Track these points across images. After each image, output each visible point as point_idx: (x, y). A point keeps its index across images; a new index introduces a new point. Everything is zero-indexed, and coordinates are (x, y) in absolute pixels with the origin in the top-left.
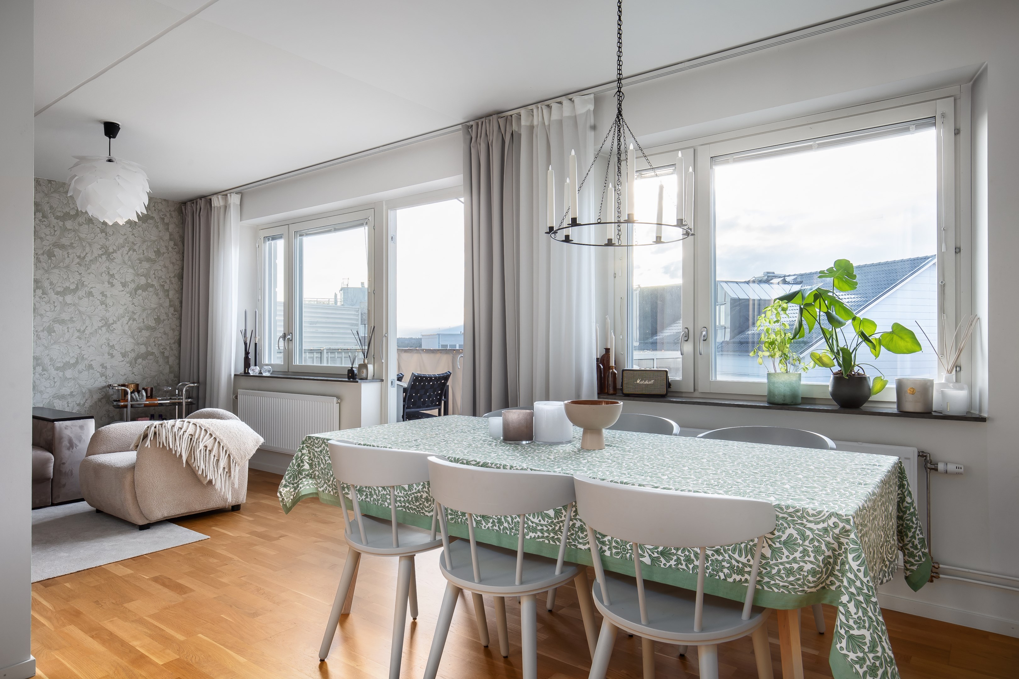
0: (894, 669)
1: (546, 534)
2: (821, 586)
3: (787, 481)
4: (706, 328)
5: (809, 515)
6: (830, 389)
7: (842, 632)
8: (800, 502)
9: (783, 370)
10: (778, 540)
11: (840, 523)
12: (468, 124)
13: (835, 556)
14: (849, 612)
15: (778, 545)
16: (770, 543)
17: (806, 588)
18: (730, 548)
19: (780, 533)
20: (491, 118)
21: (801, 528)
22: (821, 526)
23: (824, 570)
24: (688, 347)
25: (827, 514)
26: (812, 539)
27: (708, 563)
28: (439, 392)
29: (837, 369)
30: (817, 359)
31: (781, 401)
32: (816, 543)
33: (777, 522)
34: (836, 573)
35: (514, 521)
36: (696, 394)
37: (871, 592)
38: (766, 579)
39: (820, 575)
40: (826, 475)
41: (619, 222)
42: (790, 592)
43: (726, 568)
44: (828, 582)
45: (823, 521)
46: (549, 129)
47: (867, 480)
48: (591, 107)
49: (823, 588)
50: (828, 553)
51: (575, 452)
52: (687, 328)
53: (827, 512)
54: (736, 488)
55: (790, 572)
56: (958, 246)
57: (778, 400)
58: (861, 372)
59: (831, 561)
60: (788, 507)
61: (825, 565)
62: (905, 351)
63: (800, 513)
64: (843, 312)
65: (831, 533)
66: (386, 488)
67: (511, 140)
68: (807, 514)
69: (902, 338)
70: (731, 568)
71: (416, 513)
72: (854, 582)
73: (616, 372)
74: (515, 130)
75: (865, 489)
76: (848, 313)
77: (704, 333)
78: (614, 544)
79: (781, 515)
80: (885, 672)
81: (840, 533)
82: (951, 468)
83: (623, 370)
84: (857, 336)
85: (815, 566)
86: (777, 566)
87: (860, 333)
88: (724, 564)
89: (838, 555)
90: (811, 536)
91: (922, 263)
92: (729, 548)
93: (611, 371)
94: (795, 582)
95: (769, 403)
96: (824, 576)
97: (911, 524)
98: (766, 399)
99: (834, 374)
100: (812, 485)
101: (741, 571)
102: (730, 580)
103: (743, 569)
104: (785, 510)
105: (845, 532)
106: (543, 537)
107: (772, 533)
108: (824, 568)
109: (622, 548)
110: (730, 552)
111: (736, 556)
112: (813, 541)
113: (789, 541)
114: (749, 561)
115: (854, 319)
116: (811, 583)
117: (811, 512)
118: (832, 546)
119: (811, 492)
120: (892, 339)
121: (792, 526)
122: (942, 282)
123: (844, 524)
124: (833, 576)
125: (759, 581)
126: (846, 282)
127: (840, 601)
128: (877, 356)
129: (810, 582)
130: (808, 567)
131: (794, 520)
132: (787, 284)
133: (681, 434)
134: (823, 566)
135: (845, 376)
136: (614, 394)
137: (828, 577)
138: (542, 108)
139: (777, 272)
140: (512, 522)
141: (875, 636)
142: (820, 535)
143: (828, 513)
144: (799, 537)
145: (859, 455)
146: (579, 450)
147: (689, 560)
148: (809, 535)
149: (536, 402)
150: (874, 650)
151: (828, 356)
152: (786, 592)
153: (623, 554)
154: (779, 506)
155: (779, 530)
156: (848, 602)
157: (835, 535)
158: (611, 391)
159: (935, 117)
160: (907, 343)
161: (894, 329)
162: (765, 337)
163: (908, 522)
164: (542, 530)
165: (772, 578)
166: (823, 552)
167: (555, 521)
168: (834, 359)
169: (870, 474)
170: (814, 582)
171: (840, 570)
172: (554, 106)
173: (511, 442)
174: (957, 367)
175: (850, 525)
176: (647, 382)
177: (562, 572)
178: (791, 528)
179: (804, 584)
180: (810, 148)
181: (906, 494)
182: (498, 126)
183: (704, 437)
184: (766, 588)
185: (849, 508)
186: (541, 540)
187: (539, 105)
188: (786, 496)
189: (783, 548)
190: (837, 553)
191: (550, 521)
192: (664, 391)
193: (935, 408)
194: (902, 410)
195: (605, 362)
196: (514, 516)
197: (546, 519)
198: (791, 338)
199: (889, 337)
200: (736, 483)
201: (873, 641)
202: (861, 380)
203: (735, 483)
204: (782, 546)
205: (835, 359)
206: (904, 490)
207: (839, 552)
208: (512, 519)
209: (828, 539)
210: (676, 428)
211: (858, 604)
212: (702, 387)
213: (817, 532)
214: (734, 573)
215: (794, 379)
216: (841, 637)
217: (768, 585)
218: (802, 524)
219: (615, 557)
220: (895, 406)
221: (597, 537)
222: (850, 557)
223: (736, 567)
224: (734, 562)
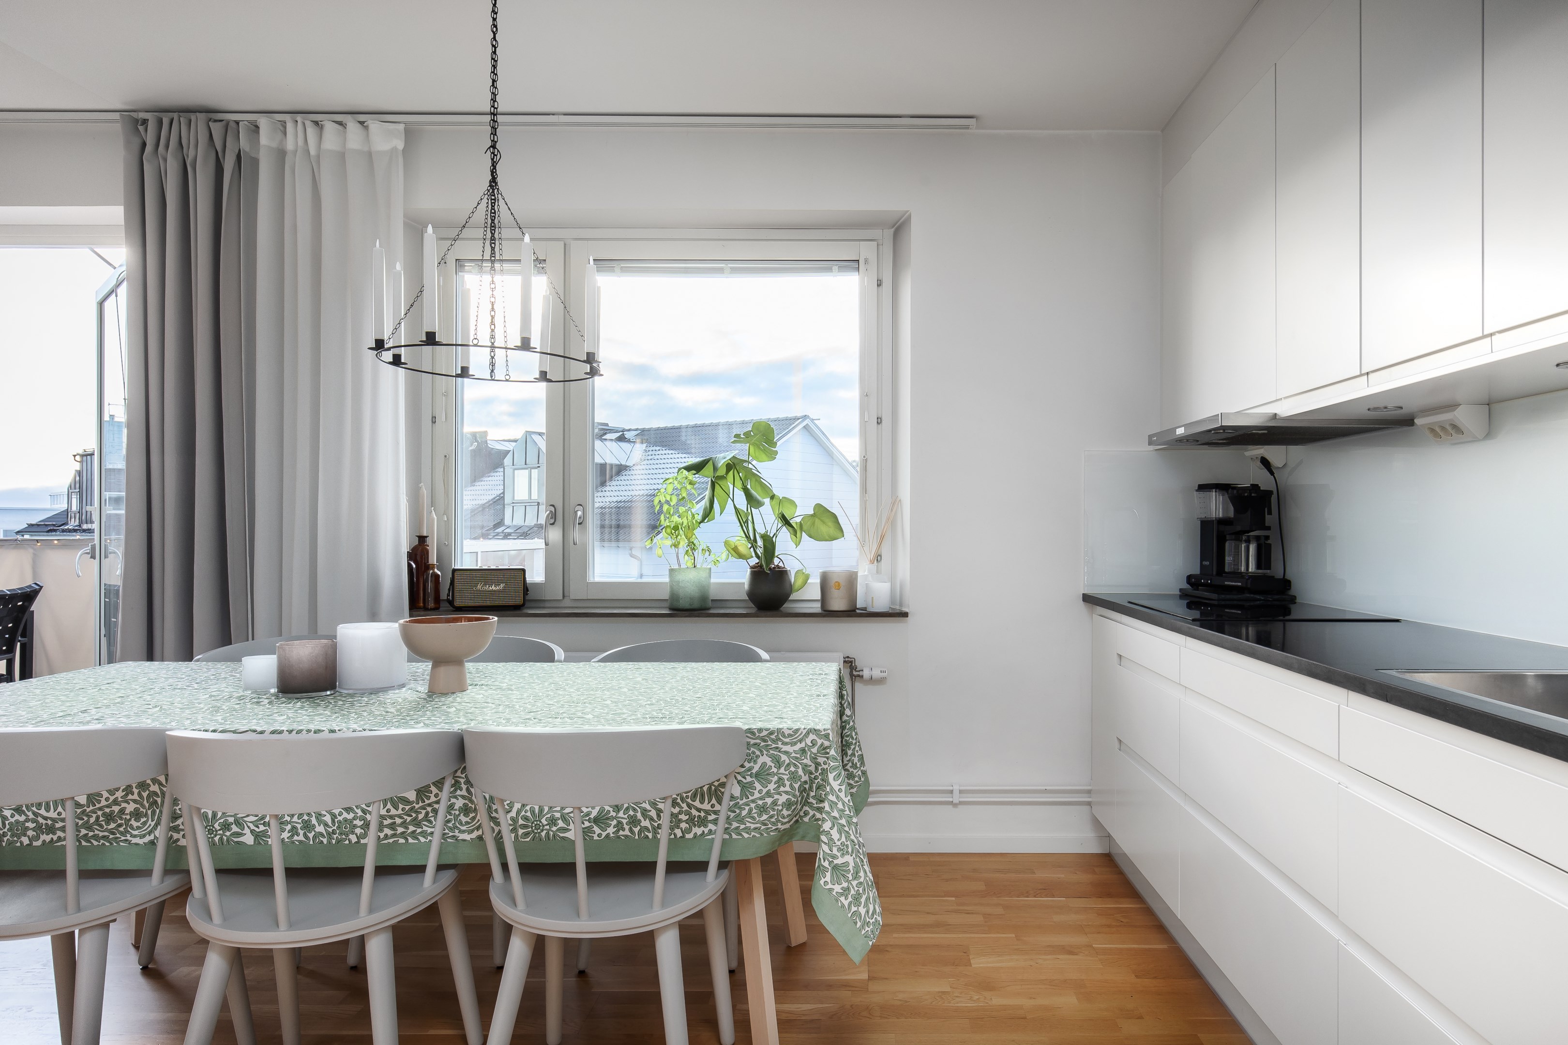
0: (875, 892)
1: (400, 830)
2: (795, 819)
3: (741, 702)
4: (581, 505)
5: (784, 736)
6: (746, 587)
7: (826, 864)
8: (771, 723)
9: (690, 564)
10: (749, 773)
11: (818, 740)
12: (134, 115)
13: (811, 780)
14: (832, 840)
15: (749, 779)
16: (739, 778)
17: (779, 826)
18: (690, 794)
19: (752, 764)
20: (193, 117)
21: (776, 753)
22: (799, 746)
23: (799, 799)
24: (555, 534)
25: (804, 732)
26: (788, 765)
27: (660, 820)
28: (10, 625)
29: (754, 561)
30: (732, 549)
31: (687, 606)
32: (792, 769)
33: (749, 751)
34: (811, 800)
35: (336, 820)
36: (567, 603)
37: (852, 812)
38: (735, 825)
39: (795, 806)
40: (778, 691)
41: (493, 347)
42: (762, 834)
43: (683, 821)
44: (802, 814)
45: (801, 741)
46: (318, 162)
47: (822, 691)
48: (400, 145)
49: (797, 821)
50: (805, 778)
51: (425, 699)
52: (553, 506)
53: (804, 729)
54: (689, 717)
55: (763, 809)
56: (880, 416)
57: (683, 604)
58: (781, 564)
59: (807, 786)
60: (760, 730)
61: (801, 793)
62: (827, 537)
63: (775, 735)
64: (760, 488)
65: (809, 753)
66: (24, 808)
67: (237, 169)
68: (783, 735)
69: (824, 522)
70: (691, 821)
71: (107, 844)
72: (836, 804)
73: (439, 573)
74: (243, 150)
75: (827, 700)
76: (767, 492)
77: (579, 513)
78: (521, 822)
79: (752, 742)
80: (868, 897)
81: (818, 752)
82: (876, 673)
83: (454, 571)
84: (776, 521)
85: (790, 797)
86: (748, 805)
87: (780, 516)
88: (680, 817)
89: (814, 779)
90: (787, 761)
91: (791, 425)
92: (687, 794)
93: (431, 572)
94: (768, 821)
95: (671, 609)
96: (799, 807)
97: (851, 740)
98: (667, 604)
99: (752, 568)
100: (770, 703)
101: (703, 821)
102: (689, 836)
103: (706, 818)
104: (757, 734)
105: (824, 750)
106: (394, 836)
107: (742, 766)
108: (799, 797)
109: (533, 825)
110: (689, 800)
111: (697, 803)
112: (789, 767)
113: (761, 772)
114: (713, 806)
115: (773, 497)
116: (786, 818)
117: (787, 732)
118: (809, 769)
119: (776, 711)
120: (813, 524)
121: (765, 752)
122: (864, 457)
123: (822, 740)
124: (808, 805)
125: (726, 829)
126: (765, 451)
127: (821, 830)
128: (798, 543)
129: (784, 818)
130: (783, 799)
131: (768, 745)
132: (627, 441)
133: (567, 660)
134: (798, 794)
135: (766, 570)
136: (436, 609)
137: (802, 807)
138: (304, 124)
139: (612, 424)
140: (333, 821)
141: (858, 860)
142: (797, 758)
143: (806, 730)
144: (773, 765)
145: (798, 665)
146: (430, 696)
147: (634, 821)
148: (785, 760)
149: (341, 625)
150: (857, 876)
151: (744, 546)
152: (758, 835)
153: (536, 833)
154: (750, 731)
155: (750, 761)
156: (830, 828)
157: (813, 755)
158: (431, 605)
159: (858, 261)
160: (826, 529)
161: (816, 511)
162: (665, 520)
163: (848, 739)
164: (392, 824)
165: (741, 821)
166: (800, 777)
167: (417, 806)
168: (750, 548)
169: (822, 684)
170: (789, 816)
171: (815, 796)
172: (330, 127)
173: (298, 695)
174: (878, 558)
175: (829, 740)
176: (493, 588)
177: (435, 881)
178: (765, 755)
179: (778, 821)
180: (720, 271)
181: (845, 706)
182: (208, 135)
183: (603, 660)
184: (734, 836)
185: (824, 722)
186: (391, 841)
187: (299, 118)
188: (752, 719)
189: (755, 781)
190: (813, 776)
191: (407, 808)
192: (519, 601)
193: (860, 604)
194: (825, 609)
195: (419, 558)
196: (336, 812)
197: (401, 806)
198: (699, 521)
199: (811, 520)
200: (685, 712)
201: (856, 866)
202: (781, 574)
203: (683, 712)
204: (754, 779)
205: (752, 548)
206: (843, 702)
207: (816, 774)
208: (334, 817)
209: (805, 761)
210: (559, 653)
211: (840, 828)
212: (576, 592)
213: (793, 755)
214: (695, 826)
215: (703, 575)
216: (825, 870)
217: (737, 831)
218: (777, 748)
219: (522, 840)
220: (819, 605)
221: (492, 817)
222: (831, 776)
223: (696, 818)
224: (694, 812)
